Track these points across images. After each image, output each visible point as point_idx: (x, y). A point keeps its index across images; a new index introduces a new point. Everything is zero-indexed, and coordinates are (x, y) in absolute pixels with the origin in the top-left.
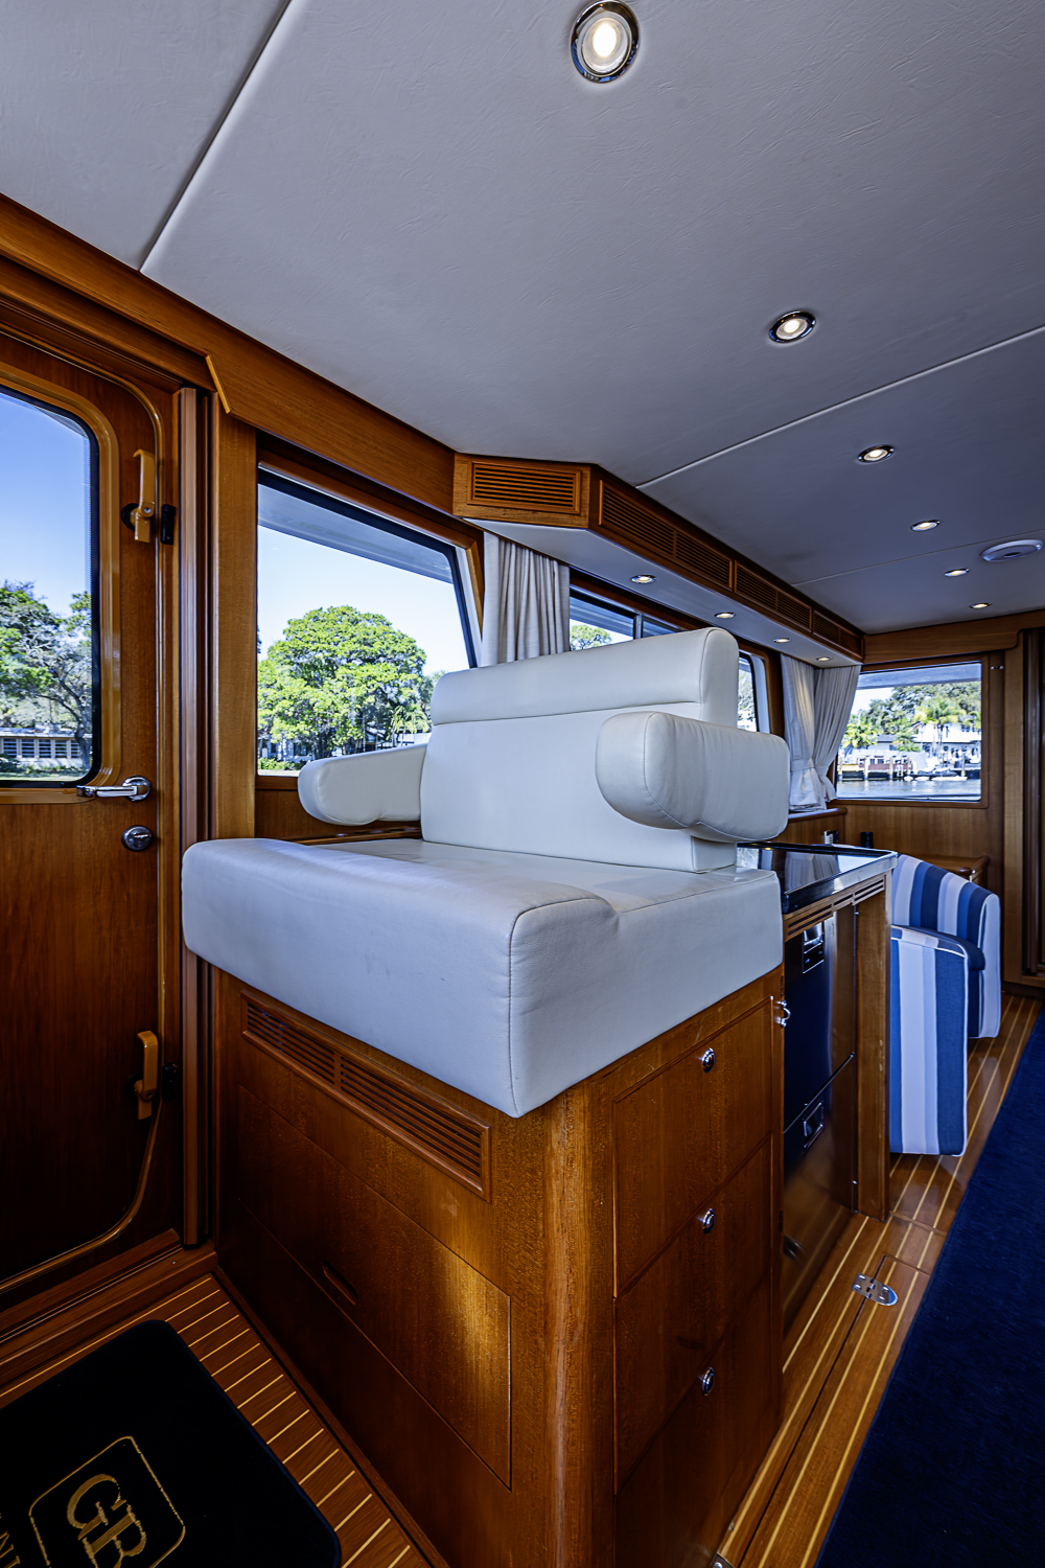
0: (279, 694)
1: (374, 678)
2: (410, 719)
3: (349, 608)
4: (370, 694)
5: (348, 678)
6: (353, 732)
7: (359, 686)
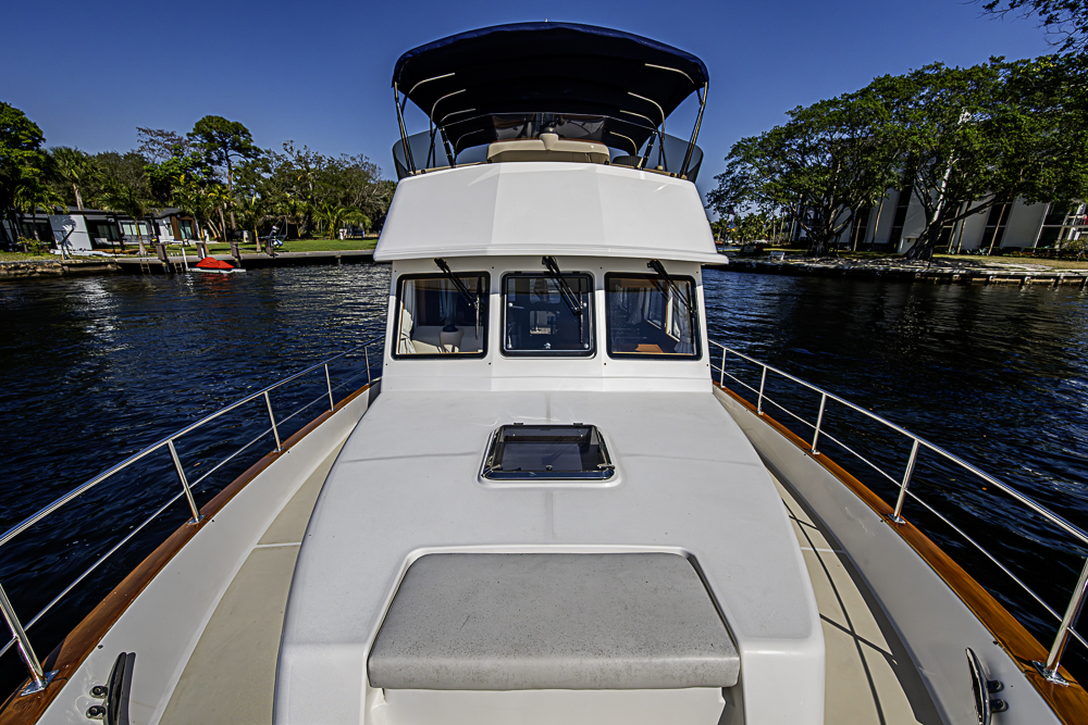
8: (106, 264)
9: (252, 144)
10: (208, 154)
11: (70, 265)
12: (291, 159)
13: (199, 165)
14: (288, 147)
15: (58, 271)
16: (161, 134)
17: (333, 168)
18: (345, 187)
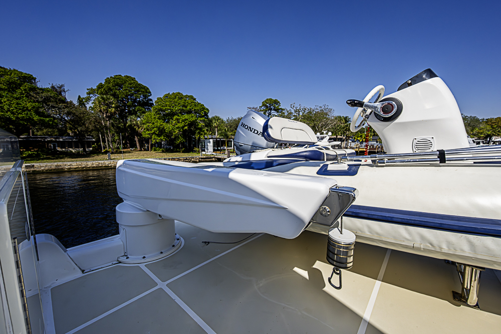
0: (153, 126)
1: (187, 120)
2: (202, 135)
3: (179, 93)
4: (186, 126)
5: (177, 119)
6: (181, 139)
7: (181, 122)
8: (212, 158)
9: (280, 107)
10: (264, 113)
11: (202, 158)
12: (293, 111)
14: (292, 106)
15: (197, 160)
16: (253, 108)
17: (310, 113)
18: (314, 121)
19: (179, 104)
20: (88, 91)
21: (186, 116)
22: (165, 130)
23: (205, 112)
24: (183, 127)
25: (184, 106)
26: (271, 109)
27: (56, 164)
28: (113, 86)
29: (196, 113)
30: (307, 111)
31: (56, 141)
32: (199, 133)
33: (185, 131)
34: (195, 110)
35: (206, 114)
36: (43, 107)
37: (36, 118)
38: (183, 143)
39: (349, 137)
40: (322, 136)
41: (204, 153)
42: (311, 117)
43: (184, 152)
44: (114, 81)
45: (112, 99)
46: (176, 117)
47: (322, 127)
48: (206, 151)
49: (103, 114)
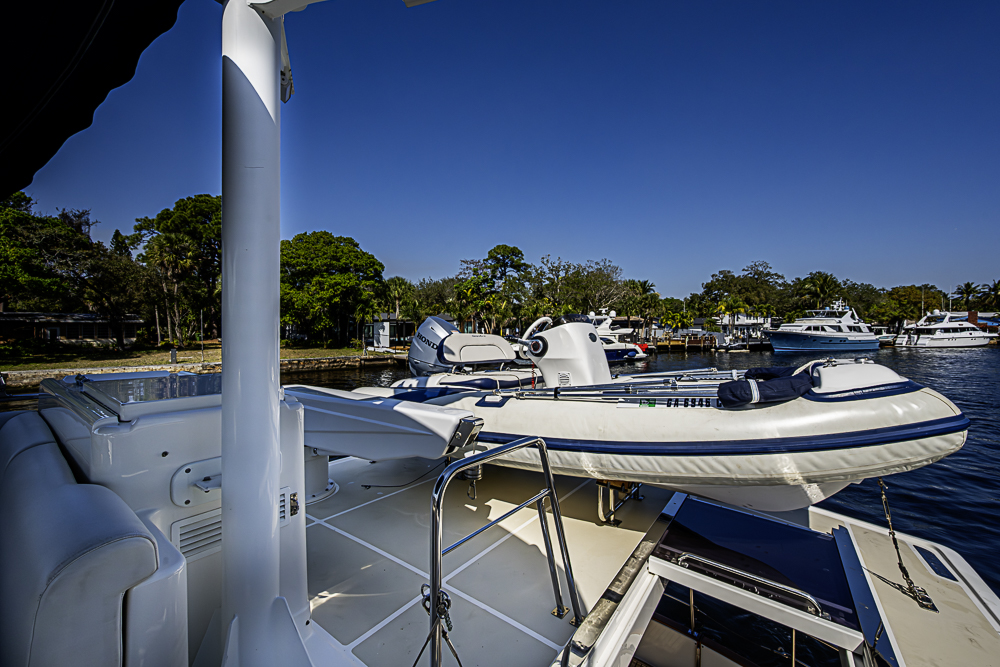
1: (340, 284)
2: (368, 313)
3: (326, 233)
4: (337, 295)
5: (320, 284)
6: (326, 322)
7: (328, 289)
8: (387, 359)
9: (522, 262)
10: (493, 272)
11: (366, 360)
12: (546, 270)
13: (485, 281)
14: (545, 260)
15: (357, 364)
16: (472, 262)
17: (577, 273)
18: (585, 289)
19: (325, 254)
20: (137, 224)
21: (338, 278)
22: (293, 304)
23: (376, 270)
24: (330, 299)
25: (335, 258)
26: (505, 265)
27: (57, 372)
28: (192, 216)
29: (357, 270)
30: (571, 271)
31: (58, 324)
32: (362, 310)
33: (333, 306)
34: (356, 265)
35: (378, 274)
36: (40, 255)
37: (24, 278)
38: (329, 331)
39: (651, 319)
40: (599, 317)
41: (370, 349)
42: (580, 282)
43: (330, 347)
44: (195, 206)
45: (188, 241)
46: (316, 279)
47: (600, 300)
48: (376, 345)
49: (167, 269)
